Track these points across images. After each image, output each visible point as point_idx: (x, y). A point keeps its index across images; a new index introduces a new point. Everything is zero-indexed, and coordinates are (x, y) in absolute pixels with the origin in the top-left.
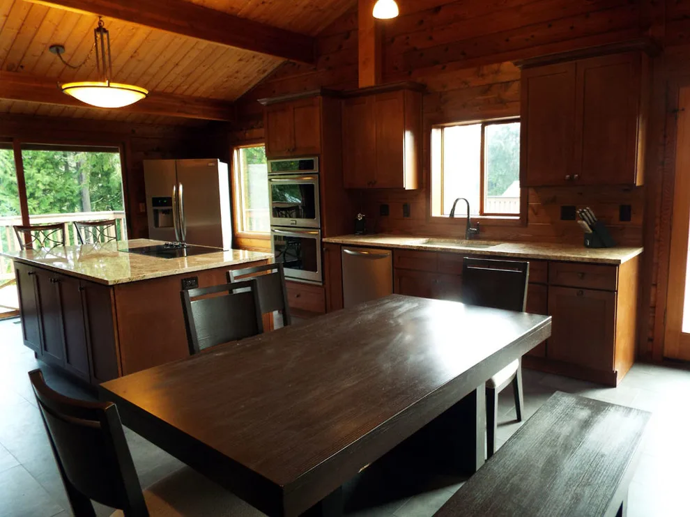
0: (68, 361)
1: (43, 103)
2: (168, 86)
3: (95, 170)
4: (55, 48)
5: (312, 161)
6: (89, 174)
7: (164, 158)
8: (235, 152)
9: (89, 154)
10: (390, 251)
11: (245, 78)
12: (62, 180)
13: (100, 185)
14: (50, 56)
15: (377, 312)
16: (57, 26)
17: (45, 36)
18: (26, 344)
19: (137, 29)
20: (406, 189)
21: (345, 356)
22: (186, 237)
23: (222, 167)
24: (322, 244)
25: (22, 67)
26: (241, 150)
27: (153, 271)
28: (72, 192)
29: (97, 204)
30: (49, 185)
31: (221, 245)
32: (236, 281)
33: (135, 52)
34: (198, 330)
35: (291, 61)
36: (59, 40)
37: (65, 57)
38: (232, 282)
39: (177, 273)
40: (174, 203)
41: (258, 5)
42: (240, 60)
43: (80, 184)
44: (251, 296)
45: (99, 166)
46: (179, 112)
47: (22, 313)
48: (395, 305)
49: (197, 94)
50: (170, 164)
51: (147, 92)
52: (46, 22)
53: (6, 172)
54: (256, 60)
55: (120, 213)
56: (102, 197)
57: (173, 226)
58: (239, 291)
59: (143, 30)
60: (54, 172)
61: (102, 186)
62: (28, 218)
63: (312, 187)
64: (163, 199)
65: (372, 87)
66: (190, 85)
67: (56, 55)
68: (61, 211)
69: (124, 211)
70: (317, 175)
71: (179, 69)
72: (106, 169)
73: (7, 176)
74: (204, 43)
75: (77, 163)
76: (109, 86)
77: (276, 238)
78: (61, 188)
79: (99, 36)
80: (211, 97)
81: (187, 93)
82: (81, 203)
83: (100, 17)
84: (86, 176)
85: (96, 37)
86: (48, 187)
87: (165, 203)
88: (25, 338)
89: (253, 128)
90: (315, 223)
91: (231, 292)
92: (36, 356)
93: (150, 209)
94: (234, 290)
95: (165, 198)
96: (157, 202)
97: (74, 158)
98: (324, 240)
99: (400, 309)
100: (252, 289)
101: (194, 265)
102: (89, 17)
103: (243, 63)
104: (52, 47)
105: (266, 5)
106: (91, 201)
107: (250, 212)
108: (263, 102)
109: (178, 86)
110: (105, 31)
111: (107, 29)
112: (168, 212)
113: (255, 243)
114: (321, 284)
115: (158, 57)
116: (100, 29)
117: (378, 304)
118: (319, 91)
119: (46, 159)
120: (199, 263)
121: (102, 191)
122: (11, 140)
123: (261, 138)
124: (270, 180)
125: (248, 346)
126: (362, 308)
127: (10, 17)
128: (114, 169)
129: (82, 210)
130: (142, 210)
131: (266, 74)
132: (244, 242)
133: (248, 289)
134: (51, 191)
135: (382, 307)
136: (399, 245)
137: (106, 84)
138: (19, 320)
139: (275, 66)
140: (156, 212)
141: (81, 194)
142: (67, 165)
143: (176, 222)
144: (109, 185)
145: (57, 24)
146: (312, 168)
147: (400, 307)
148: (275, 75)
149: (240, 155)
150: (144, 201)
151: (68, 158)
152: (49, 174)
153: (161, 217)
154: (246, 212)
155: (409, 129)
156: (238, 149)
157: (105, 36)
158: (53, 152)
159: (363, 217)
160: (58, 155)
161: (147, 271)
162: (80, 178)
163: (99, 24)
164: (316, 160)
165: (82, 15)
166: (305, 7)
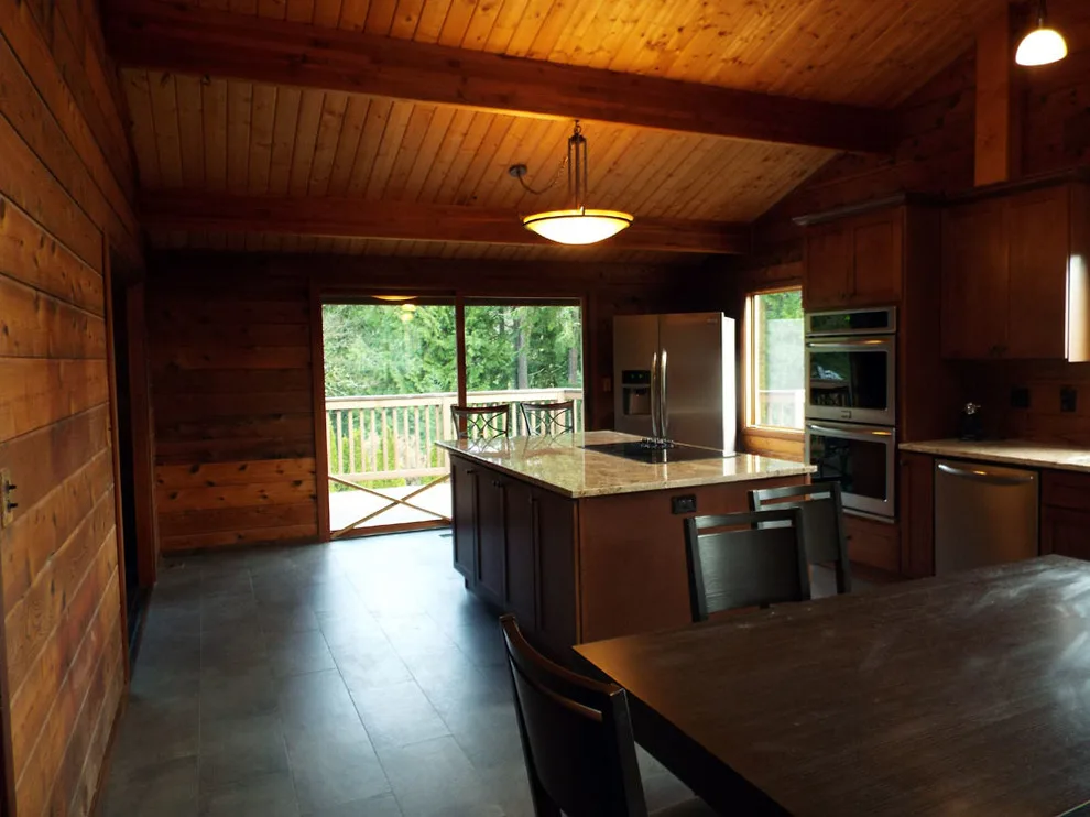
0: (508, 599)
1: (493, 243)
2: (654, 207)
3: (536, 330)
4: (515, 170)
5: (885, 313)
6: (529, 335)
7: (643, 312)
8: (748, 301)
9: (531, 309)
10: (1036, 474)
11: (770, 186)
12: (495, 345)
13: (542, 350)
14: (510, 180)
15: (1026, 587)
16: (521, 140)
17: (505, 157)
18: (456, 567)
19: (621, 131)
20: (1070, 361)
21: (976, 663)
22: (668, 430)
23: (728, 325)
24: (898, 452)
25: (475, 198)
26: (757, 297)
27: (632, 482)
28: (507, 360)
29: (536, 377)
30: (480, 350)
31: (721, 445)
32: (764, 508)
33: (615, 163)
34: (706, 582)
35: (851, 153)
36: (521, 159)
37: (526, 179)
38: (757, 510)
39: (666, 487)
40: (653, 378)
41: (801, 73)
42: (766, 159)
43: (516, 350)
44: (790, 536)
45: (542, 326)
46: (668, 244)
47: (455, 524)
48: (1061, 576)
49: (694, 217)
50: (651, 320)
51: (631, 218)
52: (509, 136)
53: (433, 334)
54: (789, 157)
55: (576, 392)
56: (542, 367)
57: (650, 413)
58: (768, 525)
59: (627, 131)
60: (487, 333)
61: (543, 352)
62: (465, 395)
63: (882, 356)
64: (637, 373)
65: (999, 184)
66: (688, 203)
67: (516, 178)
68: (493, 386)
69: (581, 389)
70: (893, 337)
71: (671, 182)
72: (551, 328)
73: (435, 339)
74: (712, 140)
75: (515, 321)
76: (583, 215)
77: (813, 438)
78: (493, 355)
79: (573, 146)
80: (717, 219)
81: (679, 216)
82: (516, 374)
83: (577, 121)
84: (525, 338)
85: (570, 148)
86: (479, 354)
87: (640, 379)
88: (456, 558)
89: (779, 263)
90: (886, 415)
91: (754, 525)
92: (467, 585)
93: (619, 386)
94: (759, 524)
95: (640, 372)
96: (629, 376)
97: (510, 315)
98: (902, 446)
99: (1072, 586)
100: (793, 523)
101: (692, 476)
102: (561, 123)
103: (769, 163)
104: (511, 169)
105: (814, 70)
106: (529, 372)
107: (767, 394)
108: (802, 221)
109: (669, 207)
110: (583, 139)
111: (584, 136)
112: (644, 392)
113: (775, 444)
114: (892, 521)
115: (645, 167)
116: (577, 139)
117: (1025, 571)
118: (902, 197)
119: (479, 316)
120: (698, 473)
121: (543, 358)
122: (453, 293)
123: (793, 278)
124: (807, 345)
125: (790, 618)
126: (991, 575)
127: (468, 137)
128: (561, 329)
129: (517, 387)
130: (606, 388)
131: (803, 178)
132: (758, 442)
133: (786, 523)
134: (482, 358)
135: (1031, 579)
136: (1054, 464)
137: (580, 212)
138: (450, 532)
139: (821, 163)
140: (627, 392)
141: (517, 362)
142: (502, 324)
143: (655, 408)
144: (554, 350)
145: (520, 137)
146: (884, 324)
147: (1071, 581)
148: (820, 177)
149: (754, 306)
150: (611, 376)
151: (505, 315)
152: (481, 336)
153: (634, 399)
154: (761, 394)
155: (1077, 252)
156: (752, 297)
157: (581, 146)
158: (487, 308)
159: (977, 410)
160: (492, 311)
161: (624, 481)
162: (517, 341)
163: (575, 130)
164: (892, 312)
165: (552, 122)
166: (880, 65)
